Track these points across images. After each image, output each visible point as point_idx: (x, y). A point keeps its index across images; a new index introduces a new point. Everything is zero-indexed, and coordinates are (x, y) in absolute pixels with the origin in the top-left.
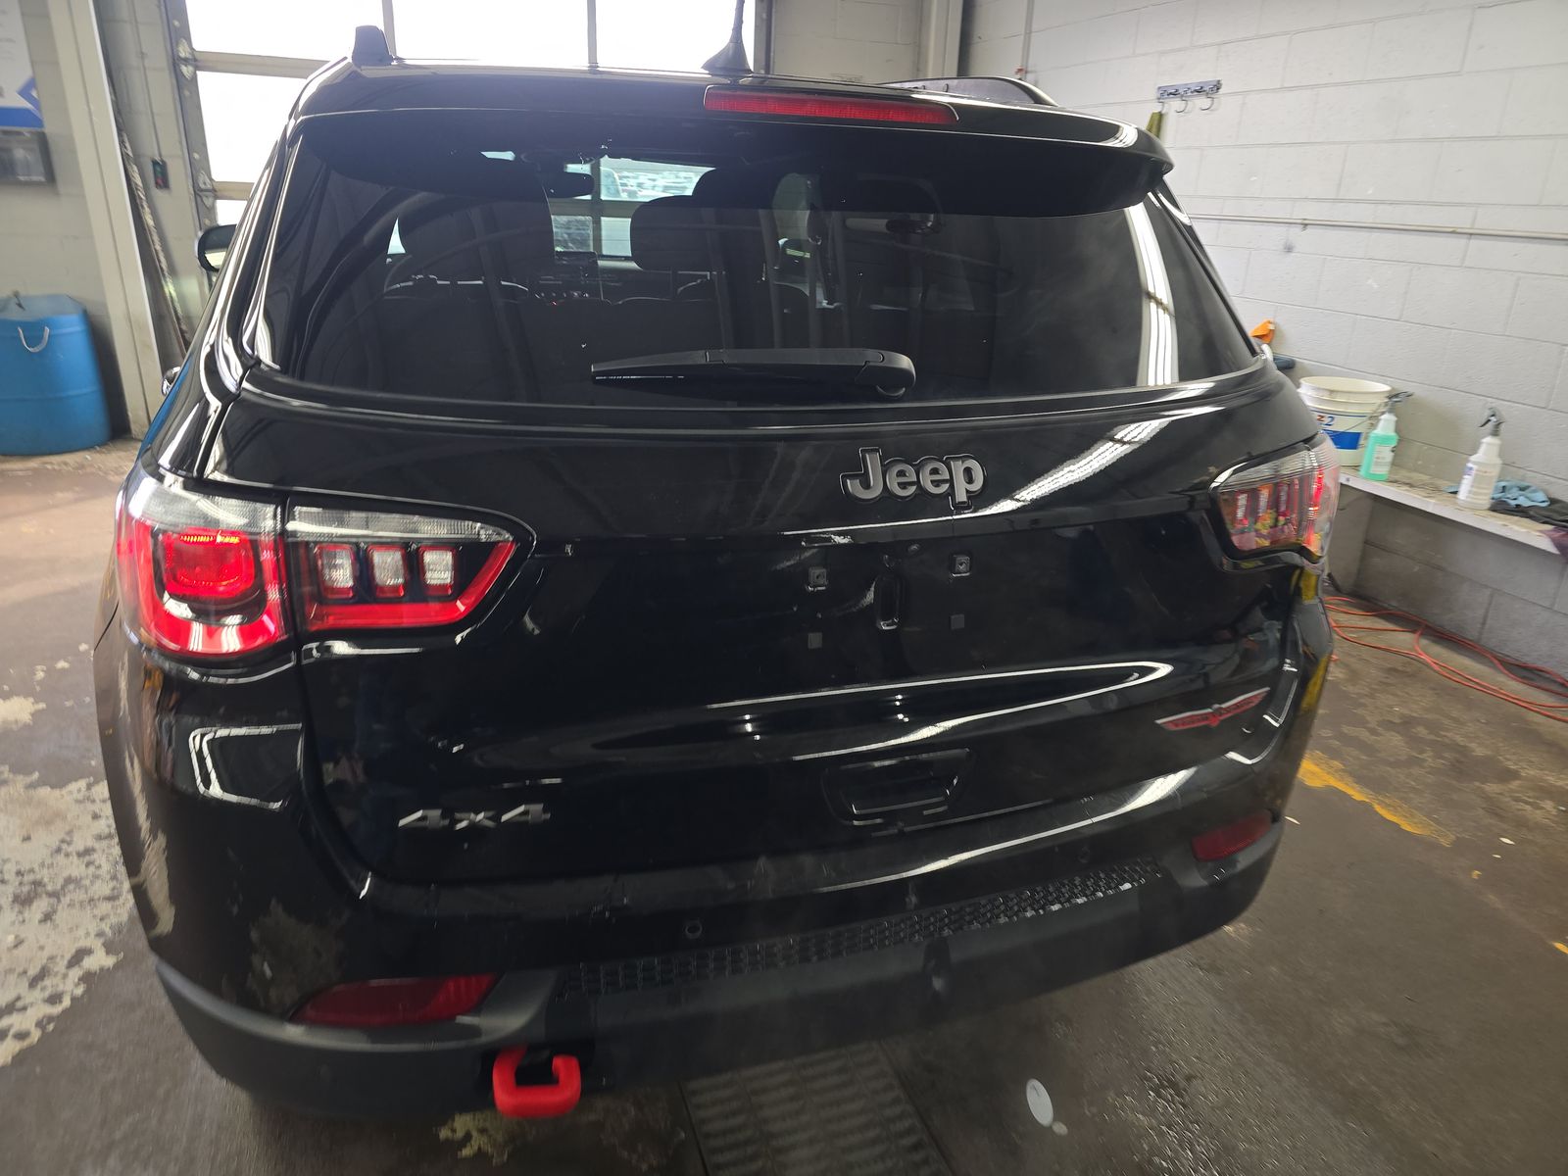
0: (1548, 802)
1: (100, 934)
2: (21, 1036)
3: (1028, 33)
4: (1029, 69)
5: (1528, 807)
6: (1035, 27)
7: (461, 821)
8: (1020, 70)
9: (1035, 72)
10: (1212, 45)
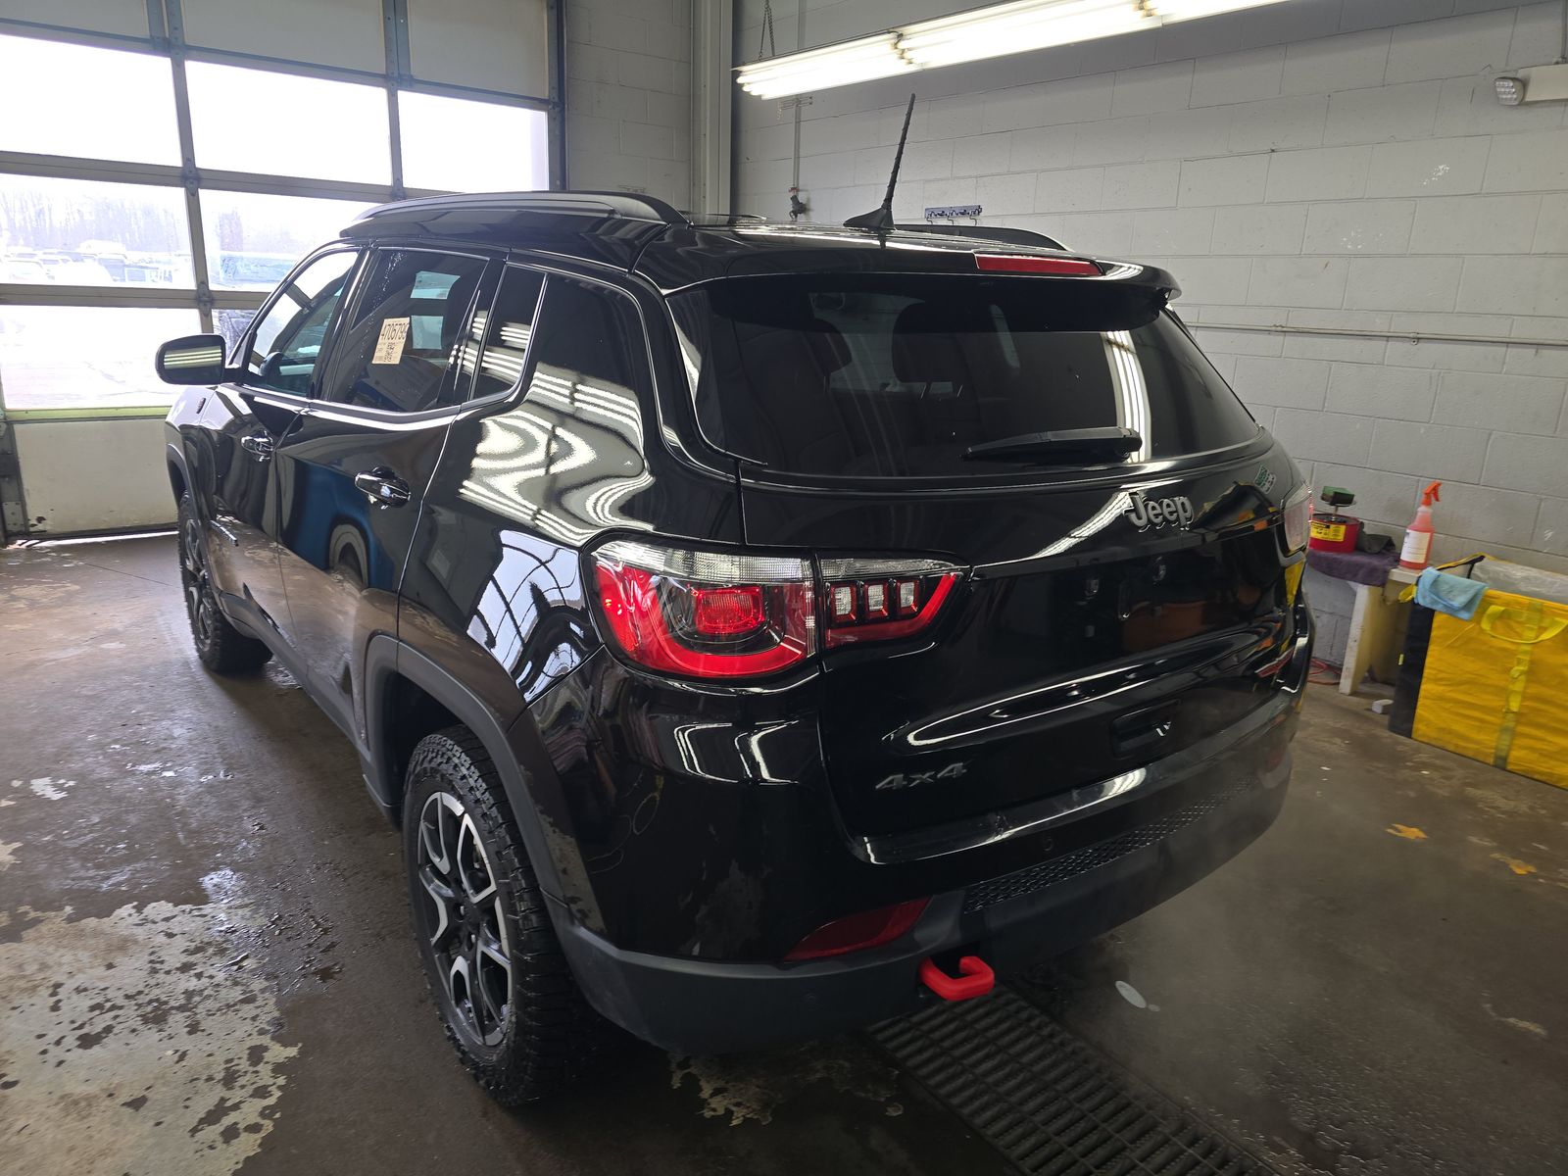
0: (1337, 739)
1: (262, 1032)
2: (254, 1128)
3: (797, 158)
4: (800, 188)
5: (1326, 744)
6: (801, 154)
7: (914, 780)
8: (792, 189)
9: (807, 191)
10: (970, 177)
